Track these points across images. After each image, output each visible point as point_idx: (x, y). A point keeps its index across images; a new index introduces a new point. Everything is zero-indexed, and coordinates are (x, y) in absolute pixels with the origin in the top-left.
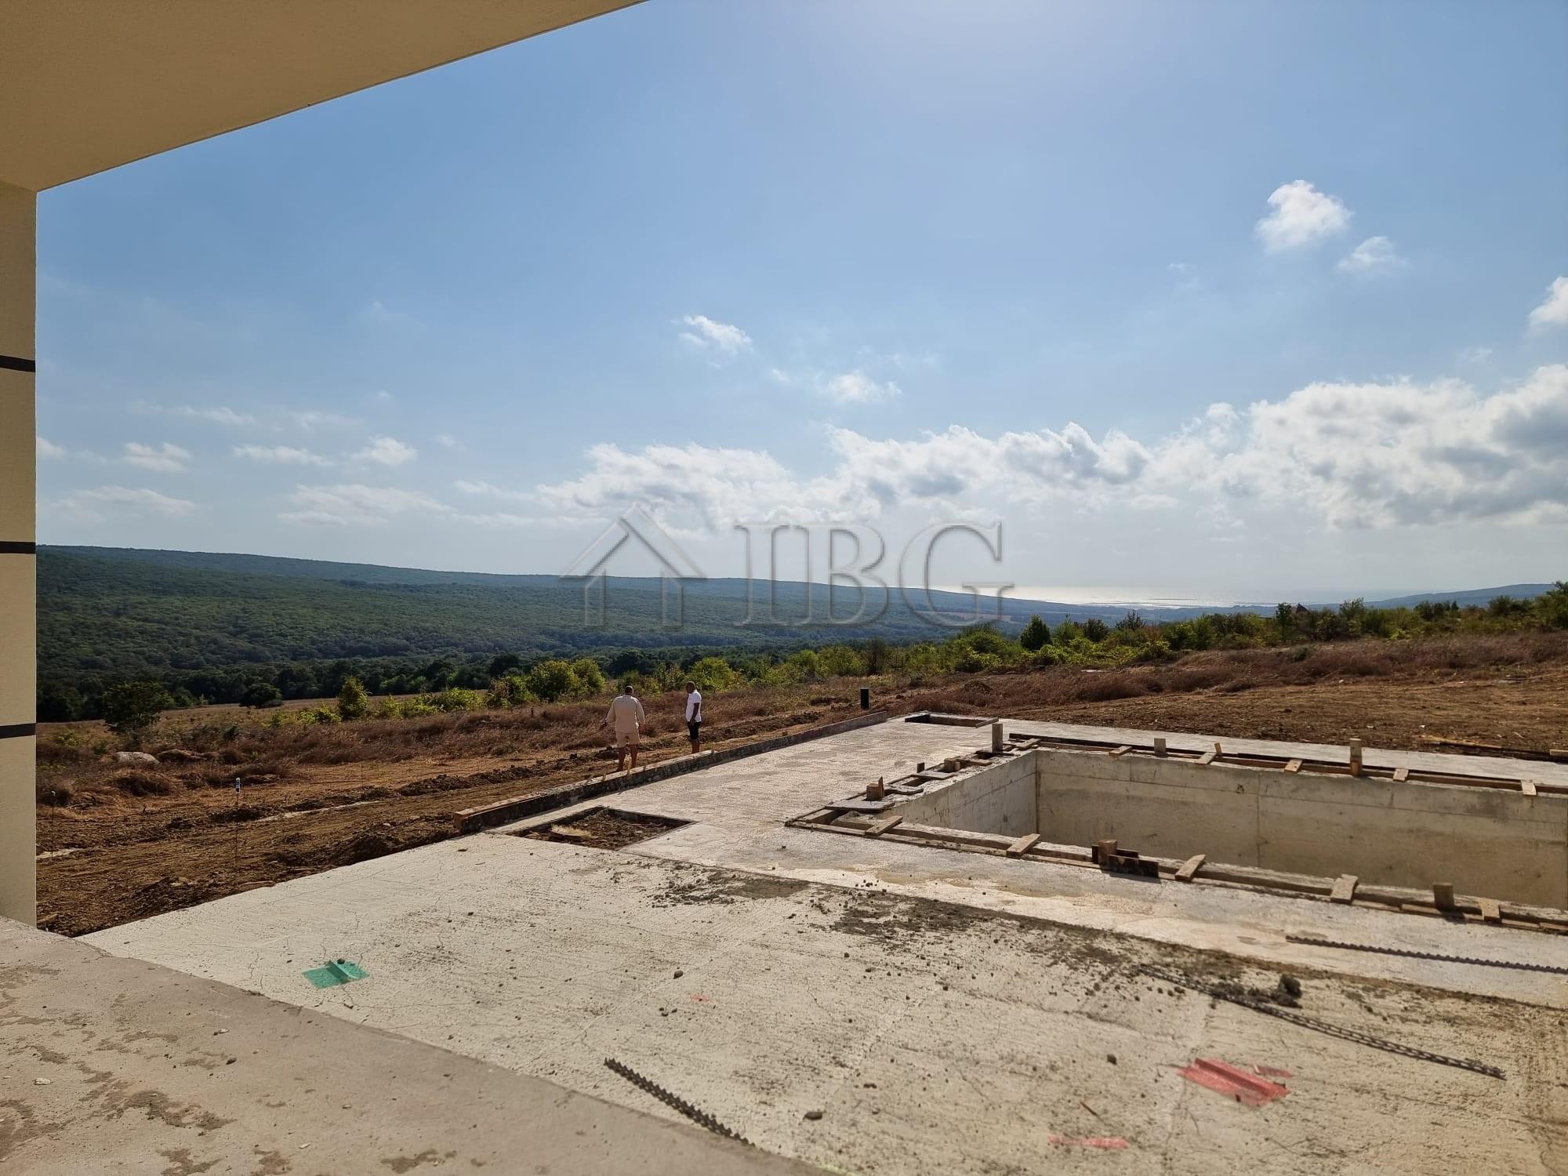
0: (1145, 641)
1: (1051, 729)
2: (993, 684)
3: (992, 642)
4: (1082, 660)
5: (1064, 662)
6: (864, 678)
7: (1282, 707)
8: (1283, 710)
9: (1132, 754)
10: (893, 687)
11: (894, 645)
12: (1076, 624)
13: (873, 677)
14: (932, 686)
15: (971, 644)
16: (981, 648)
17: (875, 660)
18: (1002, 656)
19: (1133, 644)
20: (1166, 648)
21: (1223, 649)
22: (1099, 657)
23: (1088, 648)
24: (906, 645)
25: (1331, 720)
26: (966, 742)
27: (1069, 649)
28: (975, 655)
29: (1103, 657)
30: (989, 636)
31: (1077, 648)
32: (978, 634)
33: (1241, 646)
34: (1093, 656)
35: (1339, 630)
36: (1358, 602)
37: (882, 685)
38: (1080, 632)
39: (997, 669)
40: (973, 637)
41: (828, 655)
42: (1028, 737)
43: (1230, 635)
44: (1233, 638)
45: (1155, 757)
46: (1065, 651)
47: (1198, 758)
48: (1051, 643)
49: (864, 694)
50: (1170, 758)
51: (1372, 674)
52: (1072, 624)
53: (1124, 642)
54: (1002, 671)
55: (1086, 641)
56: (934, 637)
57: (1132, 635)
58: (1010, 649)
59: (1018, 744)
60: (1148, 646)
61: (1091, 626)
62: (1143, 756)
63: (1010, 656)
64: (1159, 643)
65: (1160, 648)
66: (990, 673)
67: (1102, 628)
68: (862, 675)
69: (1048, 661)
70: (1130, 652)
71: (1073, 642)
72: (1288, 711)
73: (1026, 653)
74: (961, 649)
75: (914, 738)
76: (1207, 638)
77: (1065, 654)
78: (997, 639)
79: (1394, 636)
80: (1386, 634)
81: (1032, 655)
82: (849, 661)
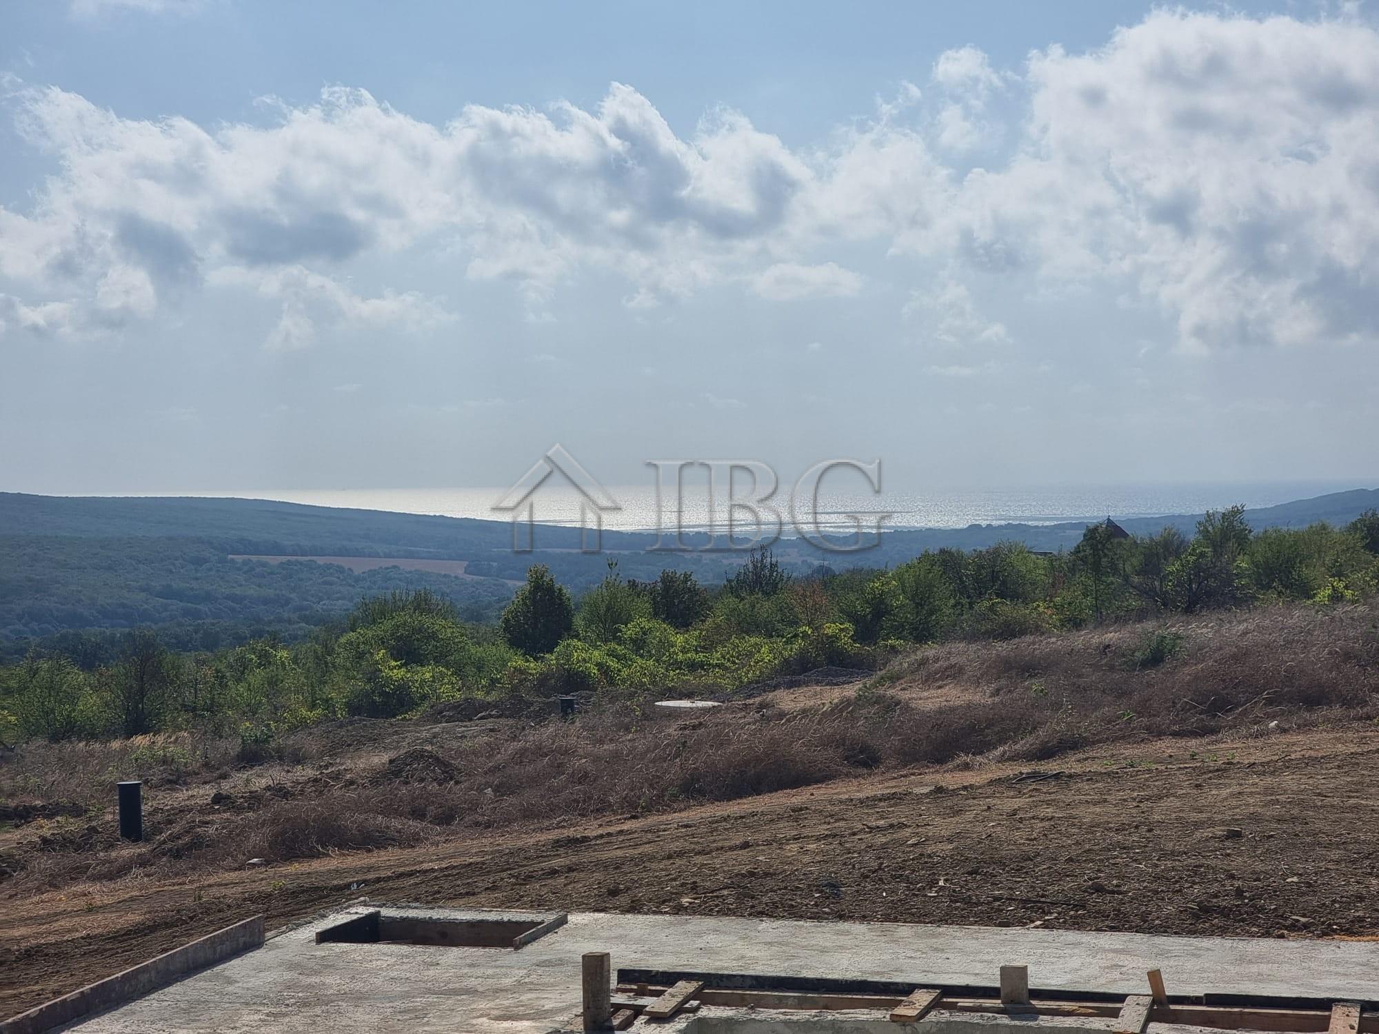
0: (795, 623)
1: (712, 940)
2: (460, 753)
3: (434, 636)
4: (653, 675)
5: (612, 682)
6: (116, 745)
7: (1211, 823)
8: (1219, 831)
9: (946, 1015)
10: (196, 766)
11: (183, 645)
12: (633, 584)
13: (140, 740)
14: (298, 759)
15: (382, 642)
16: (408, 653)
17: (142, 692)
18: (459, 671)
19: (770, 632)
20: (845, 640)
21: (972, 637)
22: (693, 666)
23: (665, 645)
24: (211, 643)
25: (1335, 854)
26: (506, 1002)
27: (620, 649)
28: (396, 672)
29: (702, 665)
30: (427, 621)
31: (639, 644)
32: (403, 617)
33: (1009, 631)
34: (678, 665)
35: (1212, 583)
36: (1236, 512)
37: (164, 761)
38: (645, 605)
39: (455, 707)
40: (388, 625)
41: (13, 684)
42: (670, 978)
43: (986, 604)
44: (992, 609)
45: (1004, 1020)
46: (612, 654)
47: (1115, 1013)
48: (577, 636)
49: (129, 798)
50: (1045, 1021)
51: (1330, 703)
52: (624, 584)
53: (748, 625)
54: (466, 711)
55: (660, 629)
56: (280, 620)
57: (766, 608)
58: (475, 651)
59: (649, 1002)
60: (805, 635)
61: (666, 589)
62: (975, 1018)
63: (480, 669)
64: (830, 629)
65: (834, 638)
66: (437, 715)
67: (693, 591)
68: (109, 733)
69: (574, 681)
70: (767, 653)
71: (629, 631)
72: (1235, 835)
73: (518, 661)
74: (360, 656)
75: (358, 998)
76: (931, 613)
77: (613, 664)
78: (446, 629)
79: (1323, 594)
80: (1305, 591)
81: (533, 666)
82: (73, 700)
